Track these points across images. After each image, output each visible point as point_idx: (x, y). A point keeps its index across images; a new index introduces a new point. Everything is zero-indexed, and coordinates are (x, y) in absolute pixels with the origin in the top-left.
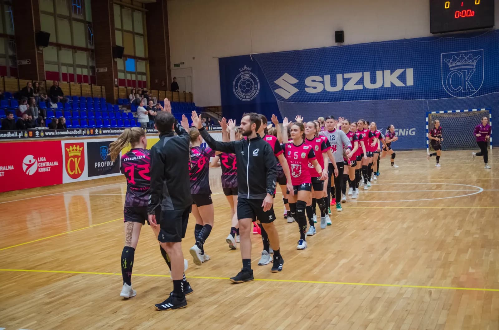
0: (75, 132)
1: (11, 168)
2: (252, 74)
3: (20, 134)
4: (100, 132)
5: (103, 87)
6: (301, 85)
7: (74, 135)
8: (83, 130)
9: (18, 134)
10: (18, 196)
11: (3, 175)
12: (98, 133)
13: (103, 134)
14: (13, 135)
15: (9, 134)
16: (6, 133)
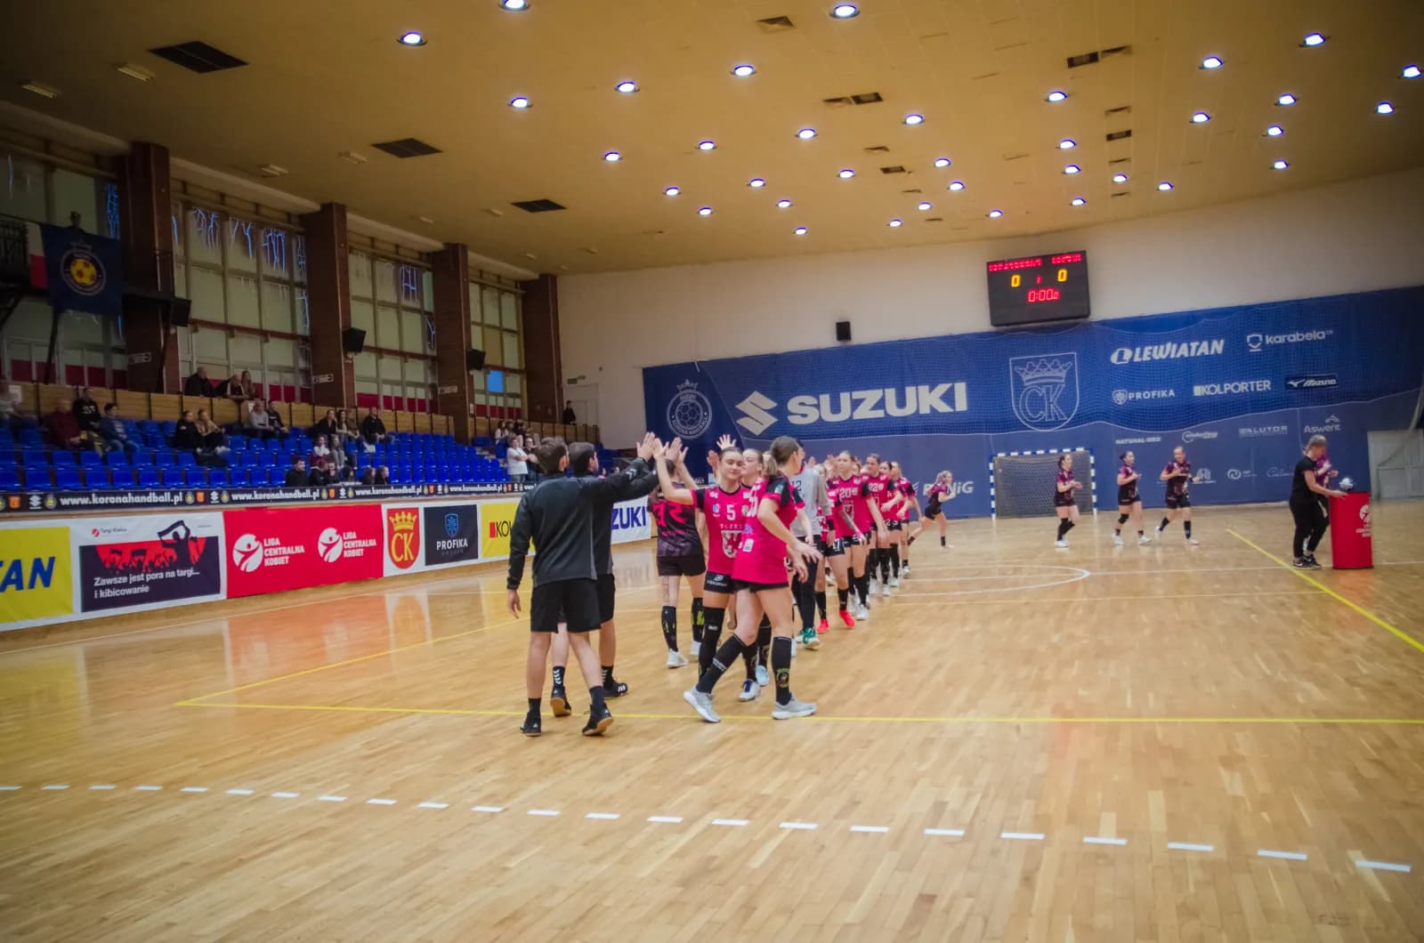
0: (405, 490)
1: (300, 549)
2: (698, 393)
3: (314, 493)
4: (446, 490)
5: (451, 418)
6: (780, 412)
7: (401, 495)
8: (417, 487)
9: (312, 494)
10: (311, 596)
11: (287, 562)
12: (443, 491)
13: (450, 493)
14: (304, 495)
15: (297, 494)
16: (293, 491)
